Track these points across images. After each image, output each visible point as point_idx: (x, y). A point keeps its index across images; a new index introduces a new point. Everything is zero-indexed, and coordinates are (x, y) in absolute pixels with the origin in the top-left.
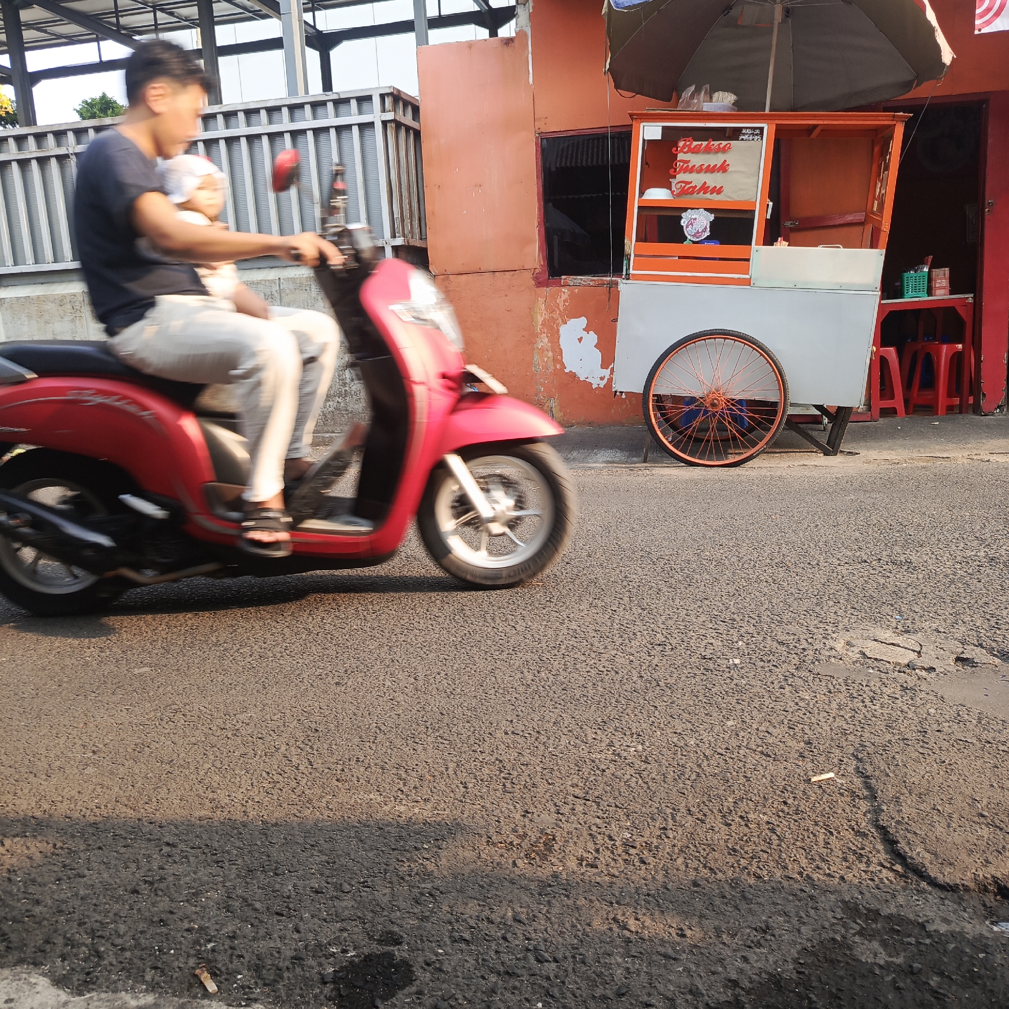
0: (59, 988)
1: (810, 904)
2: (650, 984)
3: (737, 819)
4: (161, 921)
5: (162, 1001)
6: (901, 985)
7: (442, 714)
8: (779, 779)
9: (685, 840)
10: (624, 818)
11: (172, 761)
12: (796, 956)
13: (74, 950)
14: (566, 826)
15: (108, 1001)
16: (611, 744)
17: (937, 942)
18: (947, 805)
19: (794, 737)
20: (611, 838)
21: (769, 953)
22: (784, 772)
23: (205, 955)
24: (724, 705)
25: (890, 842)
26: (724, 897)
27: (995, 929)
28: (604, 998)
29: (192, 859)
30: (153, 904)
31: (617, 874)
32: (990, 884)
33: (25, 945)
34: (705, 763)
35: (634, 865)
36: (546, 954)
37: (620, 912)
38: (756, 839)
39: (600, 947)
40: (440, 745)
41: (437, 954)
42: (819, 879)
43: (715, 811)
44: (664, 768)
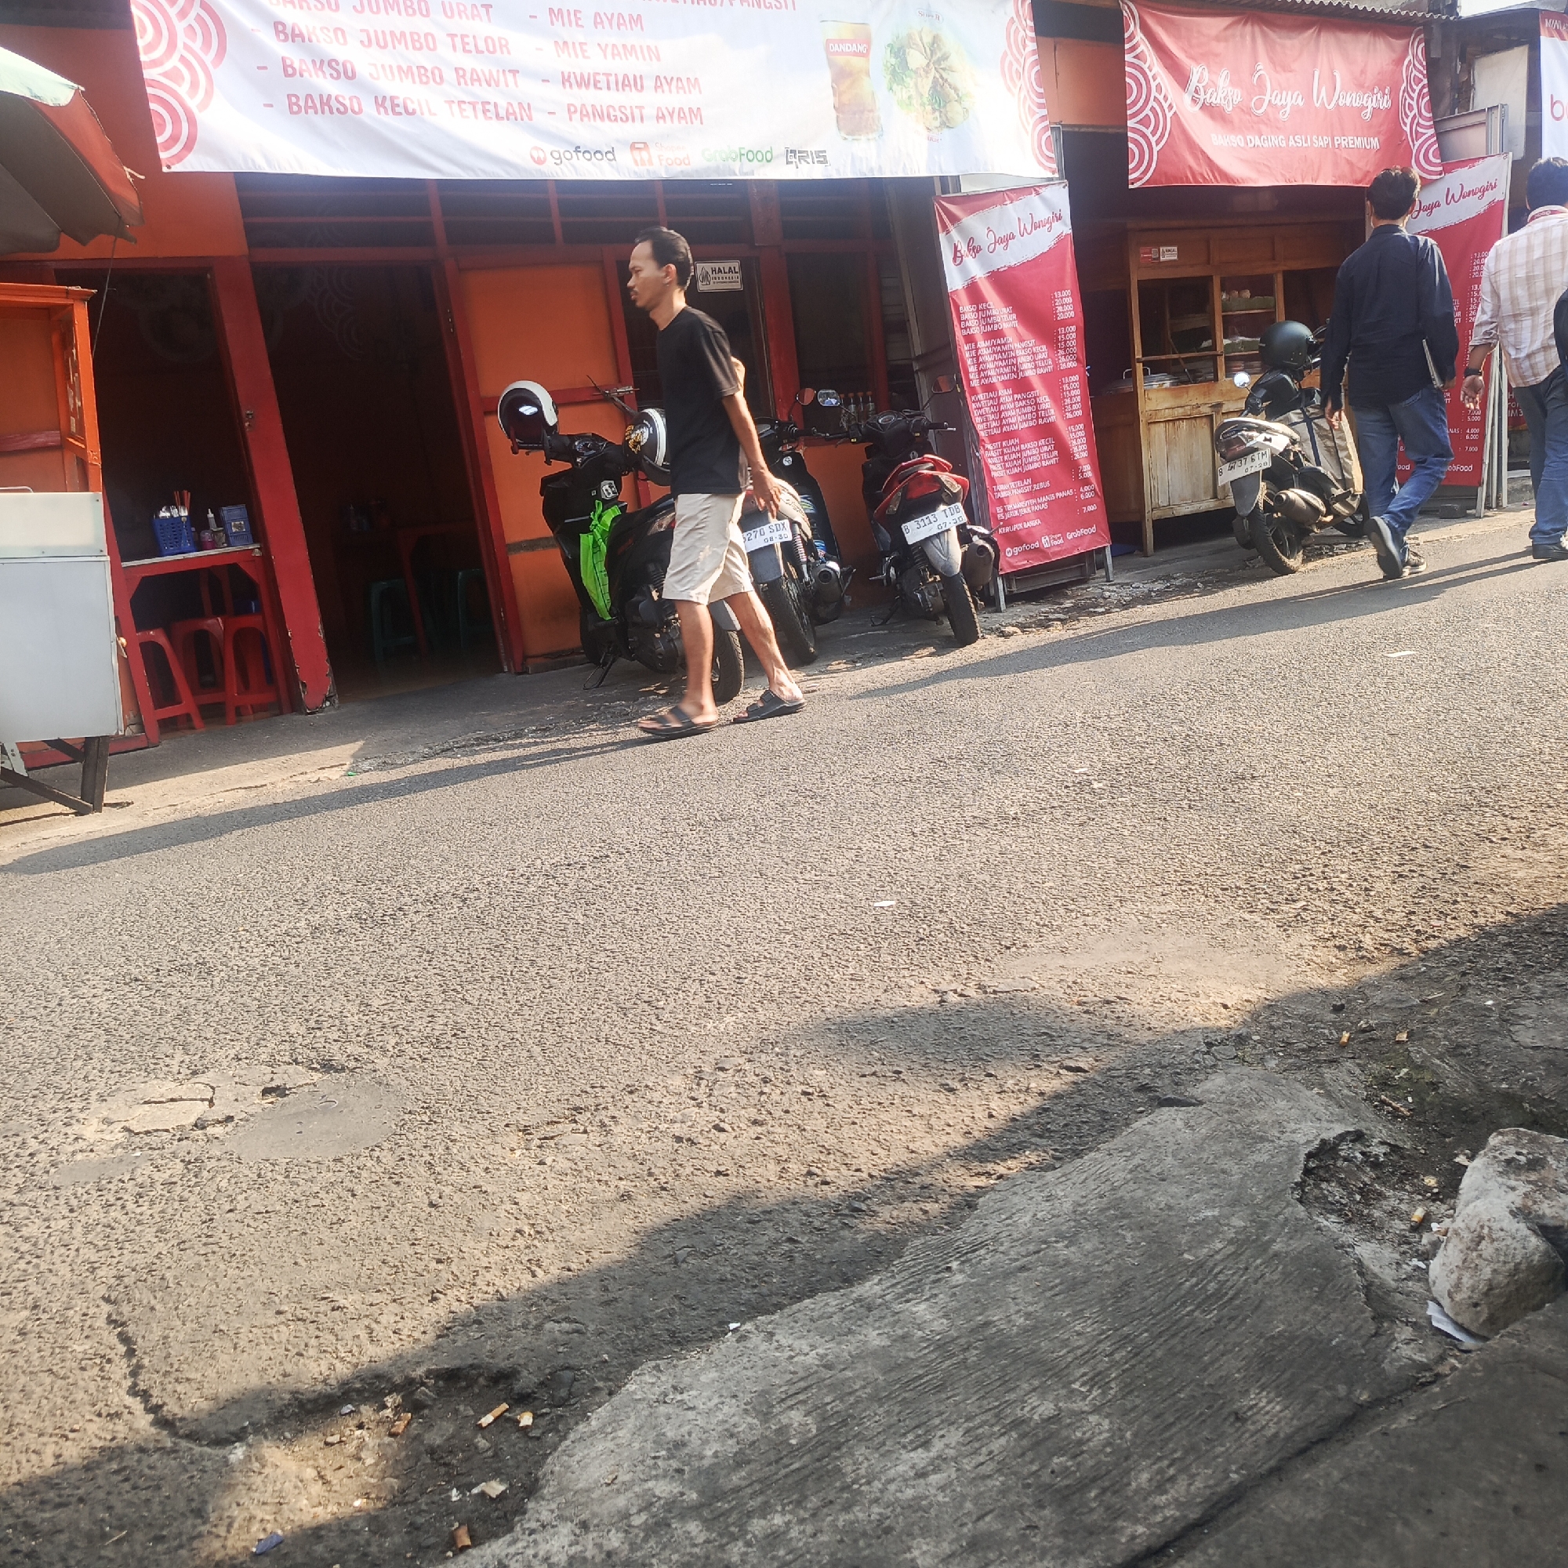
18: (234, 1318)
25: (155, 1409)
32: (289, 1406)
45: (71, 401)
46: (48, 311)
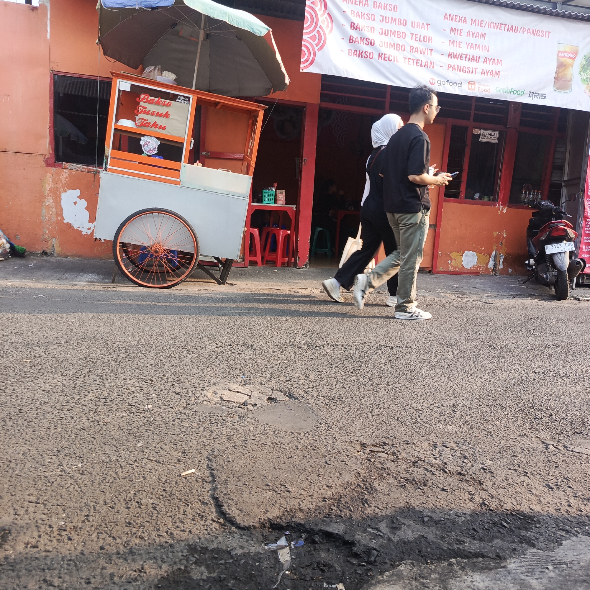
1: (170, 550)
3: (135, 504)
8: (163, 476)
9: (99, 521)
10: (61, 512)
12: (157, 582)
14: (20, 523)
16: (61, 465)
17: (235, 561)
18: (251, 481)
19: (176, 450)
20: (50, 526)
22: (166, 472)
24: (138, 434)
26: (119, 554)
27: (266, 547)
31: (51, 549)
32: (267, 523)
34: (121, 471)
35: (63, 542)
37: (49, 575)
38: (144, 515)
42: (177, 534)
43: (122, 501)
44: (94, 477)
45: (250, 144)
46: (251, 111)
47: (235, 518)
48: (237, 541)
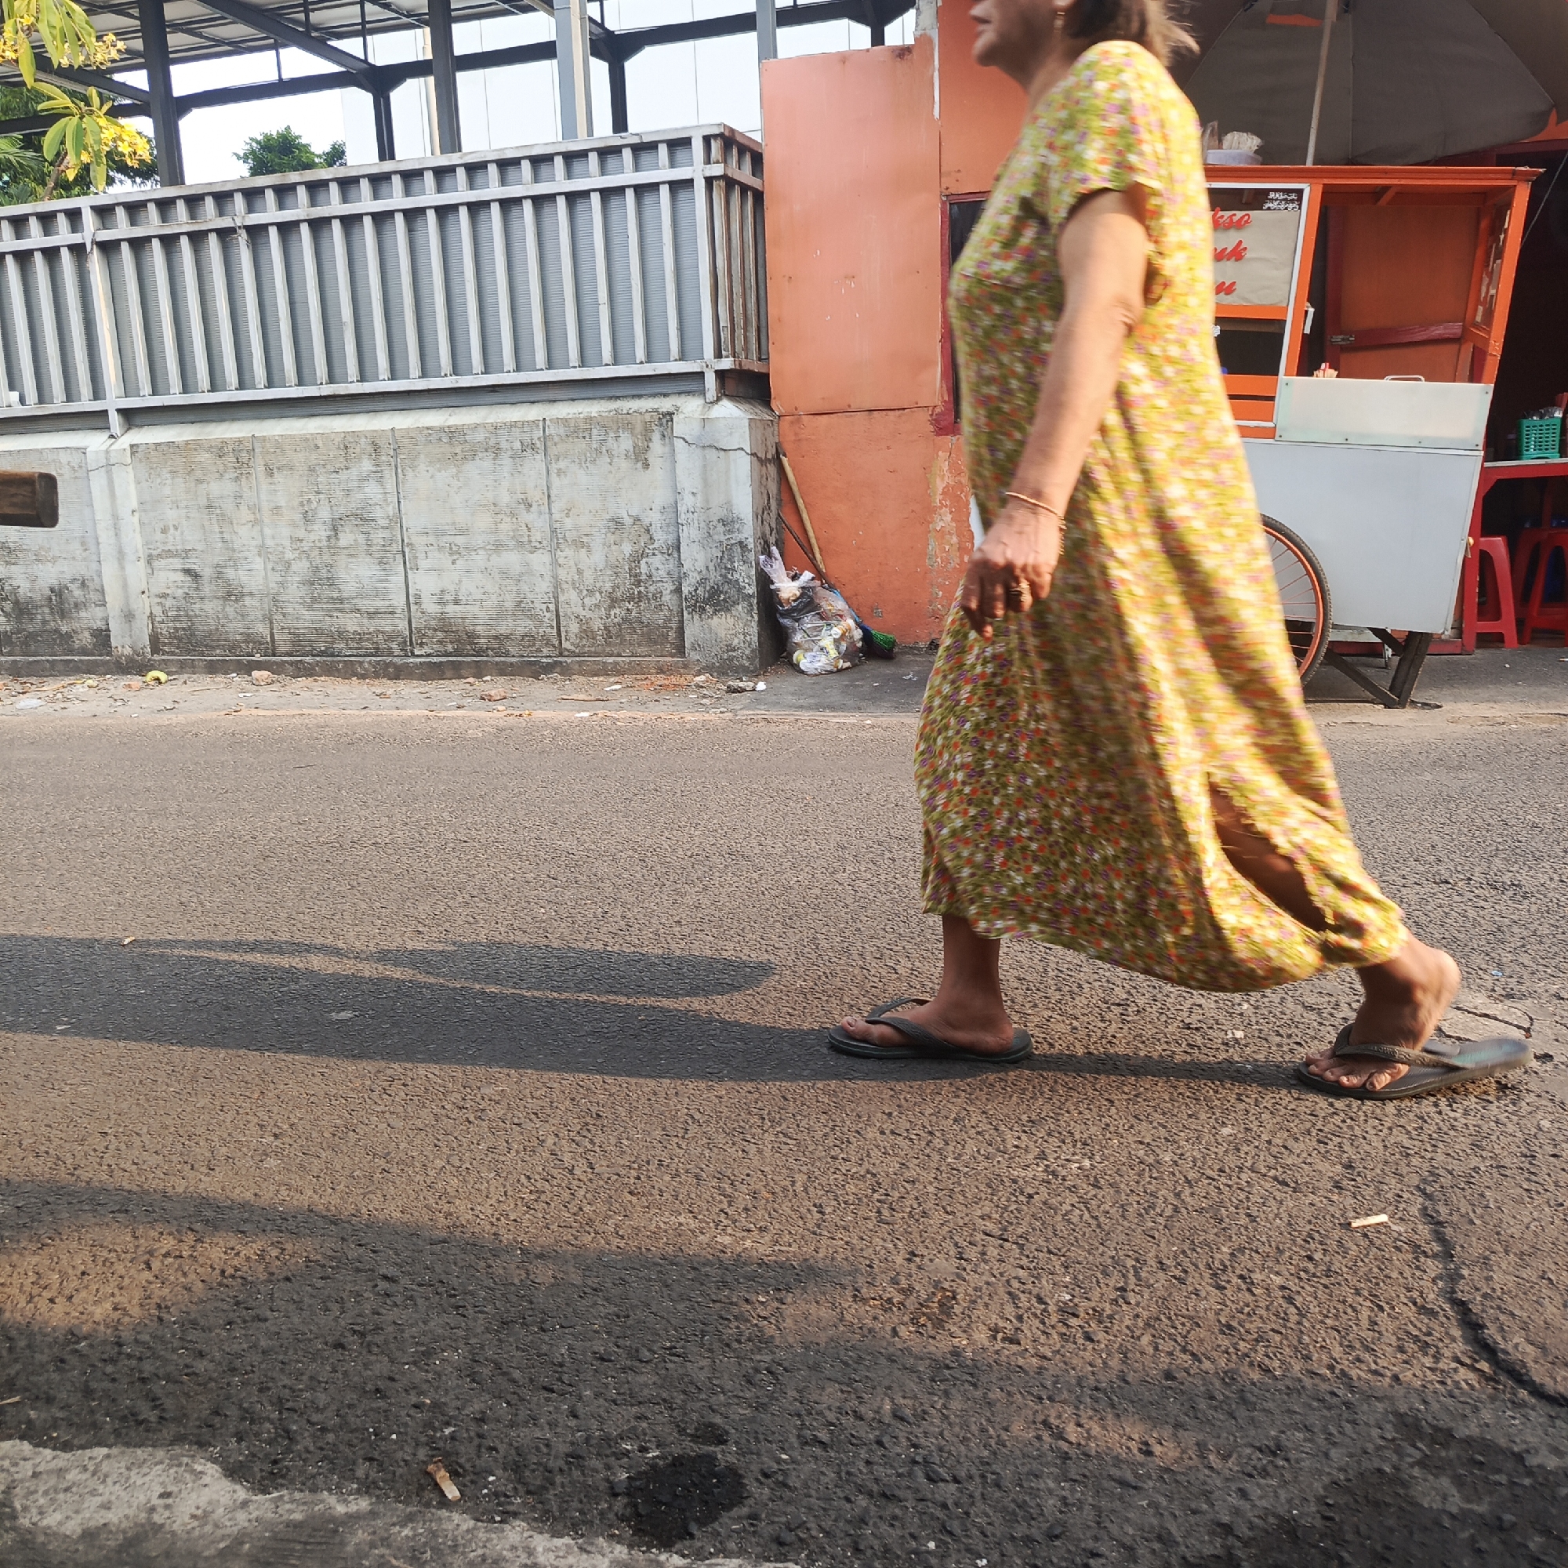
0: (233, 1480)
1: (1345, 1416)
2: (1098, 1523)
3: (1235, 1280)
4: (378, 1390)
5: (381, 1508)
6: (1483, 1545)
7: (786, 1099)
8: (1302, 1222)
9: (1154, 1309)
10: (1060, 1270)
11: (389, 1153)
12: (1322, 1492)
13: (255, 1428)
14: (973, 1278)
15: (305, 1503)
16: (1042, 1156)
17: (1541, 1484)
19: (1325, 1156)
20: (1040, 1300)
21: (1280, 1486)
22: (1308, 1212)
23: (441, 1444)
24: (1217, 1103)
25: (1472, 1326)
26: (1212, 1398)
28: (1028, 1540)
29: (420, 1301)
30: (366, 1366)
31: (1049, 1354)
33: (185, 1415)
34: (1188, 1191)
35: (1075, 1343)
36: (941, 1470)
37: (1053, 1413)
38: (1263, 1312)
39: (1023, 1464)
40: (783, 1146)
41: (779, 1461)
42: (1359, 1378)
43: (1201, 1266)
44: (1124, 1197)
45: (1484, 289)
46: (1485, 194)
47: (1524, 1365)
48: (1540, 1432)
